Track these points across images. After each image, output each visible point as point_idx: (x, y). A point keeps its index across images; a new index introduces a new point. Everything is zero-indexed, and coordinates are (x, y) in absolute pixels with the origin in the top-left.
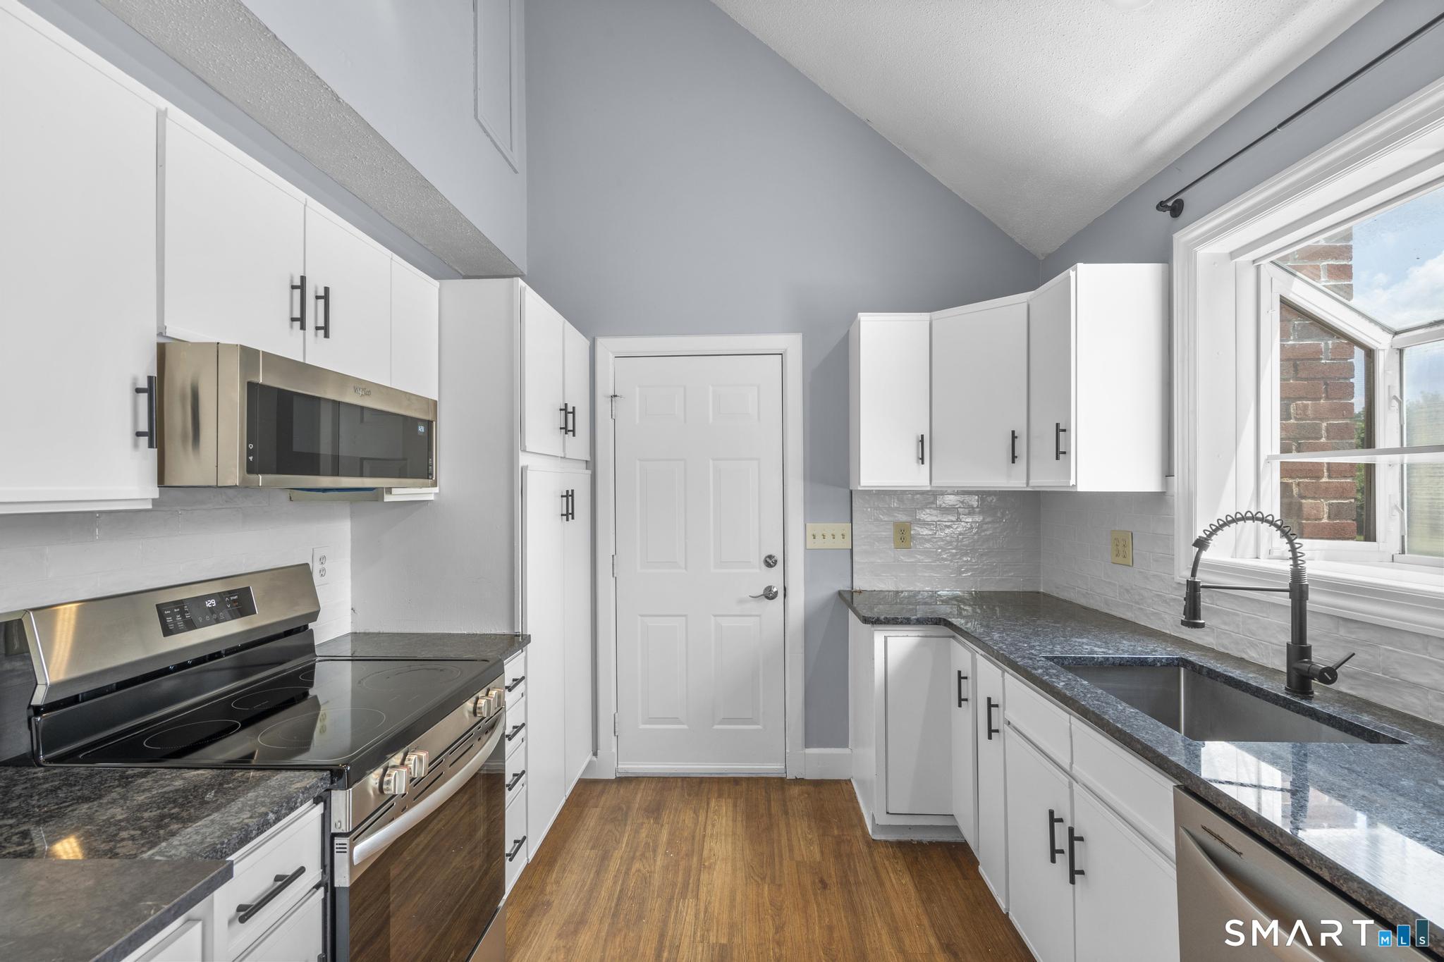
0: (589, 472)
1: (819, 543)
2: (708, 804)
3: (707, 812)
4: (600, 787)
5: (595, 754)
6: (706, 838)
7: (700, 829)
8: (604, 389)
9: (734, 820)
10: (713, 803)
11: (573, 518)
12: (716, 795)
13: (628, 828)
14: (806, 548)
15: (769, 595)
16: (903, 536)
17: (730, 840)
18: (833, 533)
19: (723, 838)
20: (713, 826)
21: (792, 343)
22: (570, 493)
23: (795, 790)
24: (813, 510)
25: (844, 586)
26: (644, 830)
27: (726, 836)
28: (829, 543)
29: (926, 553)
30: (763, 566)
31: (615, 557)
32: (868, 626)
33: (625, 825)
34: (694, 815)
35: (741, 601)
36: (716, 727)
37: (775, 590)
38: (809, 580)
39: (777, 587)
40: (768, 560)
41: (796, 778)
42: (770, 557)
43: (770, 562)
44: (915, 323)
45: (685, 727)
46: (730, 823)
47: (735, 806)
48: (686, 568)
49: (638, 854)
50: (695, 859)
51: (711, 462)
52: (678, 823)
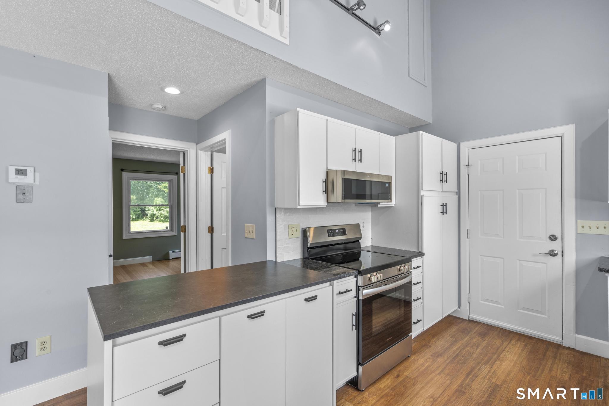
0: (457, 196)
1: (586, 231)
2: (511, 341)
3: (509, 343)
4: (460, 321)
5: (459, 308)
6: (504, 351)
7: (502, 348)
8: (463, 163)
9: (522, 350)
10: (513, 342)
11: (446, 214)
12: (516, 339)
13: (468, 337)
14: (577, 233)
15: (552, 254)
17: (517, 356)
18: (597, 226)
19: (513, 354)
20: (510, 349)
21: (568, 130)
22: (445, 204)
23: (567, 352)
24: (583, 213)
26: (475, 339)
27: (515, 354)
28: (594, 231)
30: (548, 240)
31: (468, 230)
33: (468, 335)
34: (502, 342)
35: (535, 255)
36: (519, 310)
37: (556, 252)
38: (580, 249)
39: (558, 250)
40: (551, 237)
41: (569, 347)
42: (553, 236)
43: (553, 238)
45: (503, 307)
46: (520, 351)
47: (525, 346)
48: (503, 238)
49: (470, 345)
50: (496, 356)
51: (517, 191)
52: (492, 342)
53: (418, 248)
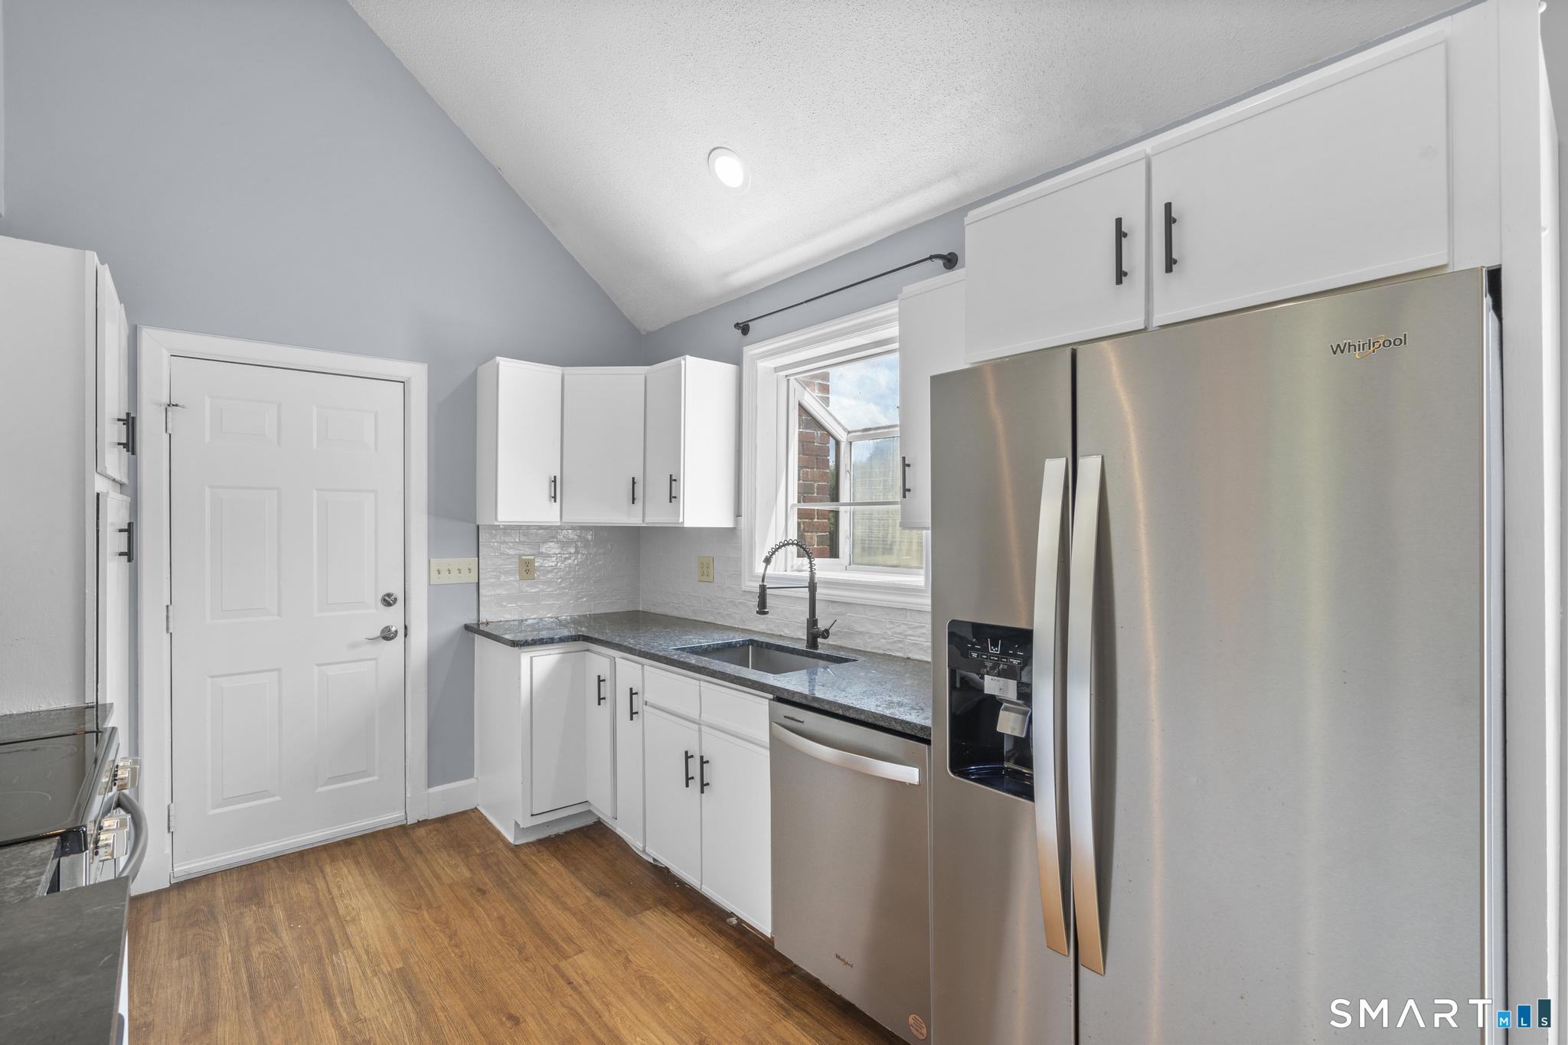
0: (127, 499)
1: (445, 579)
2: (322, 872)
3: (325, 878)
4: (151, 901)
6: (336, 900)
7: (324, 894)
9: (363, 875)
10: (328, 869)
12: (328, 861)
13: (223, 925)
14: (429, 584)
15: (387, 635)
16: (527, 569)
17: (366, 892)
18: (458, 568)
19: (357, 893)
20: (339, 887)
21: (417, 373)
23: (422, 832)
24: (437, 545)
25: (471, 620)
26: (247, 919)
27: (360, 890)
28: (455, 578)
29: (548, 583)
30: (380, 605)
31: (170, 608)
32: (516, 649)
33: (217, 922)
34: (310, 886)
35: (354, 646)
36: (320, 790)
37: (393, 629)
38: (432, 618)
39: (397, 625)
40: (387, 598)
41: (419, 821)
42: (389, 595)
43: (388, 601)
45: (278, 798)
46: (359, 878)
47: (357, 863)
48: (279, 615)
49: (252, 940)
50: (332, 920)
51: (315, 491)
52: (292, 898)
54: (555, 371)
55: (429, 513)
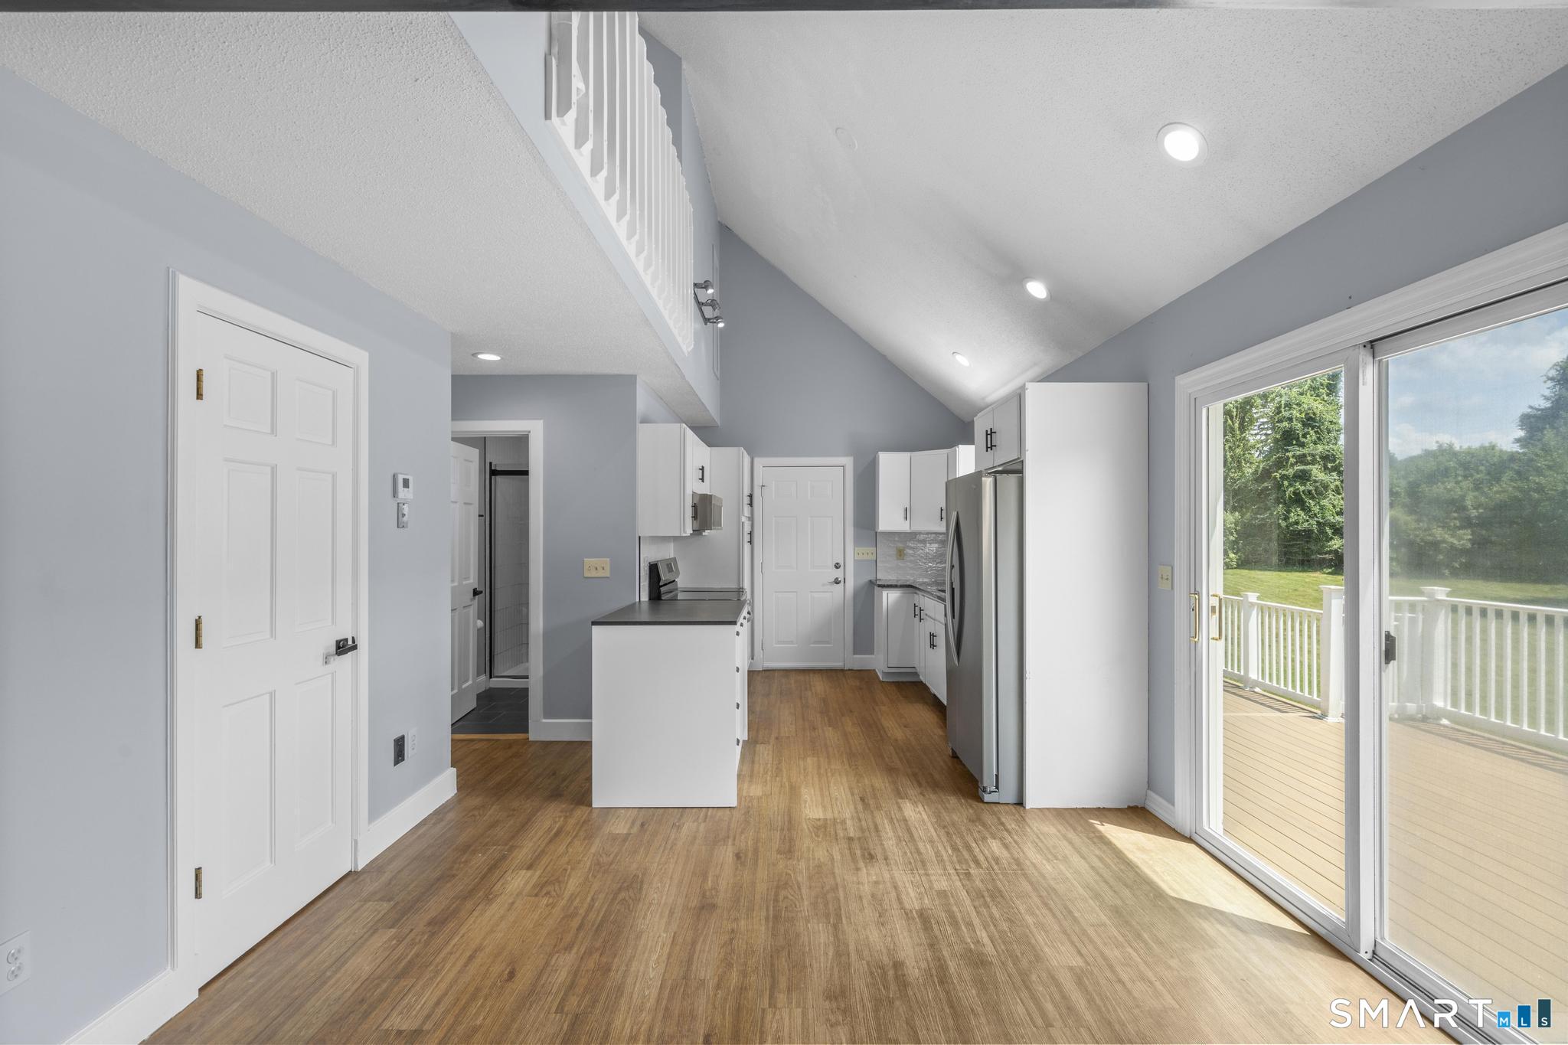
0: (750, 522)
1: (861, 557)
2: (808, 674)
5: (753, 659)
6: (811, 681)
7: (807, 679)
8: (758, 482)
9: (822, 677)
10: (812, 674)
12: (810, 672)
14: (854, 560)
15: (837, 582)
16: (901, 554)
17: (821, 682)
18: (867, 553)
20: (813, 678)
21: (848, 461)
23: (847, 671)
24: (858, 541)
25: (872, 578)
27: (819, 681)
28: (865, 557)
29: (911, 561)
30: (834, 568)
31: (763, 564)
32: (880, 588)
34: (803, 676)
35: (824, 585)
36: (811, 645)
38: (856, 575)
39: (841, 579)
41: (848, 668)
42: (837, 564)
43: (837, 566)
44: (904, 457)
45: (796, 645)
46: (820, 678)
48: (797, 569)
49: (784, 684)
50: (808, 685)
51: (809, 518)
52: (797, 678)
53: (739, 585)
54: (906, 456)
55: (854, 526)
